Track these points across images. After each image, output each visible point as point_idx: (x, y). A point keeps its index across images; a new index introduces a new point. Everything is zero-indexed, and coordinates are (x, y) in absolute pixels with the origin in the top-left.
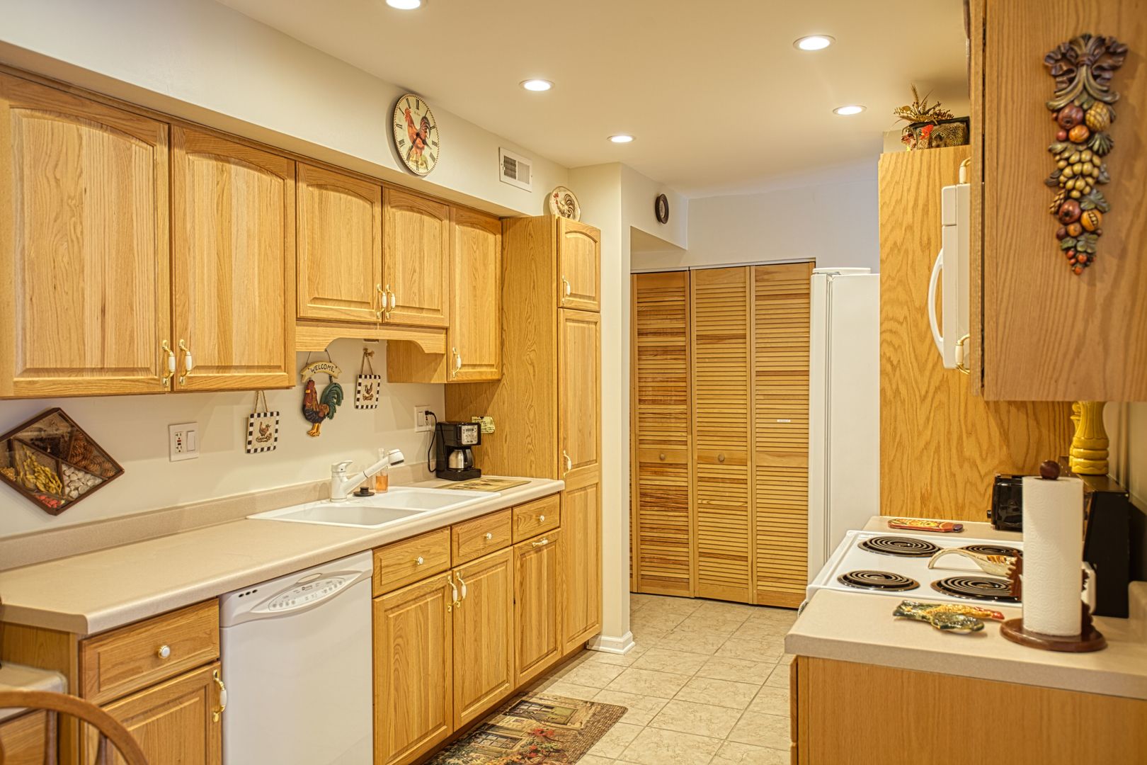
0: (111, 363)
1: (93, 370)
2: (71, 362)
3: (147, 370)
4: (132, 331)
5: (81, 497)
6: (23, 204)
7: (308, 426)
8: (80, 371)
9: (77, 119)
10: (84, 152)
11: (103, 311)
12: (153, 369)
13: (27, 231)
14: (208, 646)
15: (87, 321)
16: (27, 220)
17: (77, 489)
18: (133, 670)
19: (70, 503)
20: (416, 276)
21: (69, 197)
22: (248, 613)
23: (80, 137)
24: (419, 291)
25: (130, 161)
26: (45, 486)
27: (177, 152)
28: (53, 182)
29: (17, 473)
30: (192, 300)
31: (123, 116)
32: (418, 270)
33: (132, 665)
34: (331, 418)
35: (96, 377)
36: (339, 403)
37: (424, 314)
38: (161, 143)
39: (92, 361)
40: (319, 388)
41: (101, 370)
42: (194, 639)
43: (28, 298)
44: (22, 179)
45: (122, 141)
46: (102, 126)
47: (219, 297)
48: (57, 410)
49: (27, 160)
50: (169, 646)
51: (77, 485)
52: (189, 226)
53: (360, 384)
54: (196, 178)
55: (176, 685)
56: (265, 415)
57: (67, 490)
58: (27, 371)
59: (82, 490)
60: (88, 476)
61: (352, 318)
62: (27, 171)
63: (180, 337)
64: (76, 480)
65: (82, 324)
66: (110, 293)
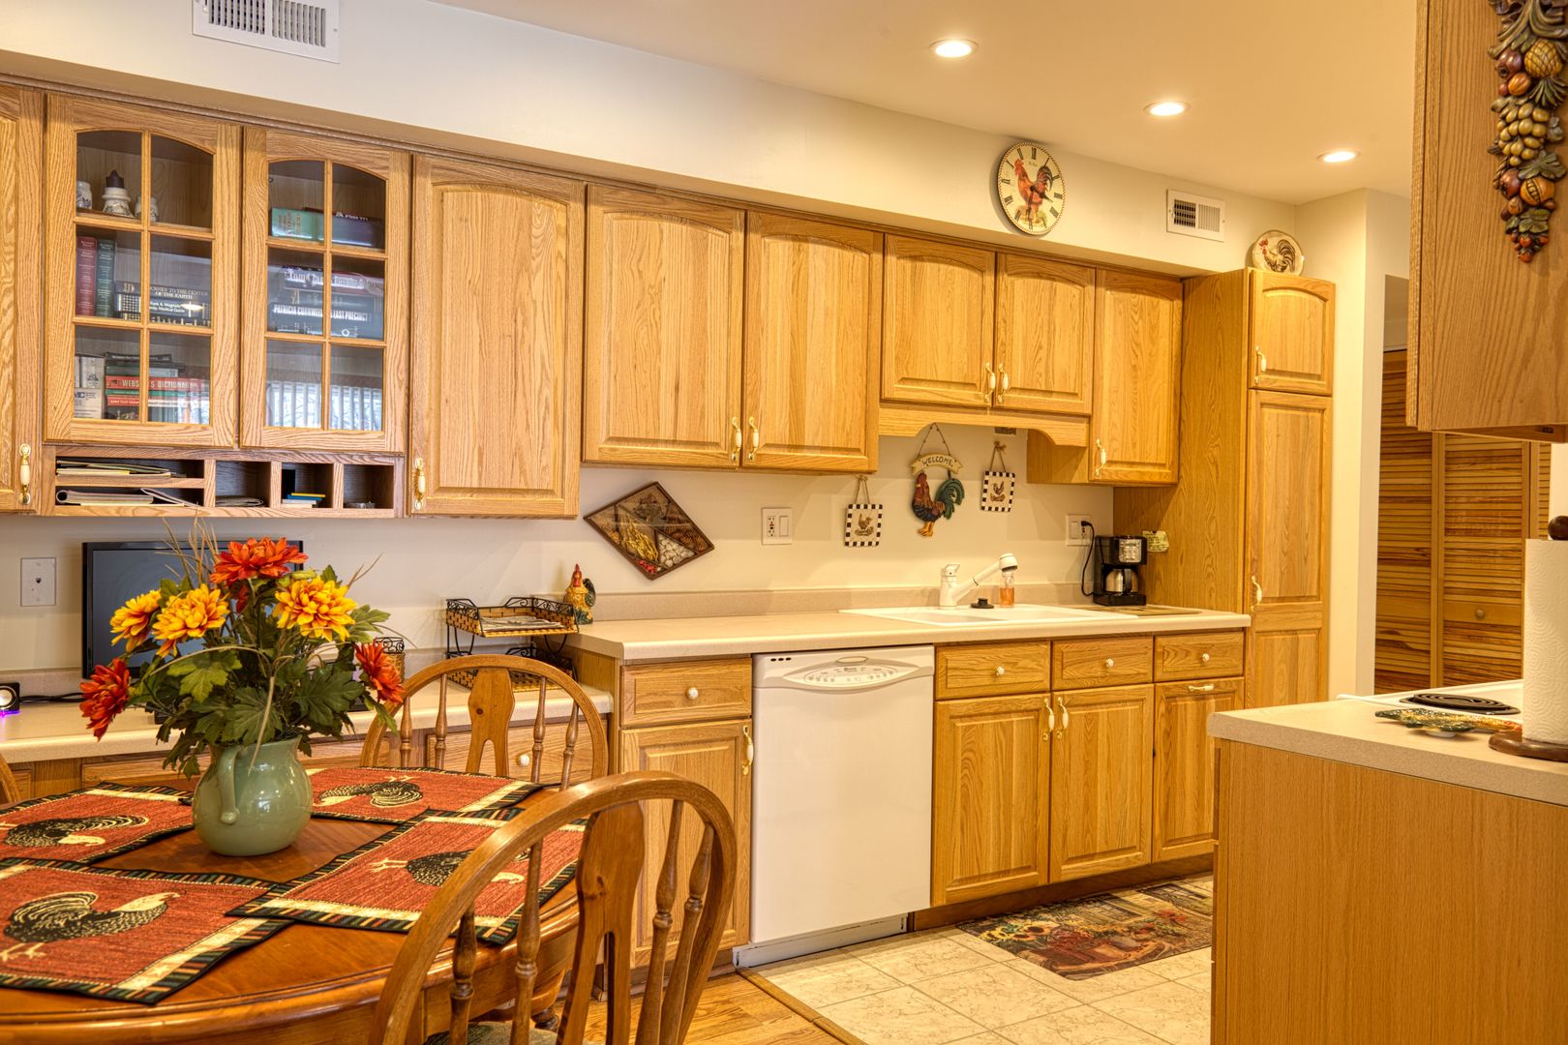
0: (682, 436)
1: (666, 442)
2: (647, 433)
3: (717, 445)
4: (703, 407)
5: (675, 566)
6: (611, 294)
7: (919, 524)
8: (655, 442)
9: (660, 216)
10: (664, 244)
11: (677, 389)
12: (723, 445)
13: (613, 318)
14: (738, 700)
15: (662, 398)
16: (614, 308)
17: (671, 558)
18: (665, 702)
19: (665, 570)
20: (1043, 353)
21: (650, 286)
22: (780, 678)
23: (661, 232)
24: (1047, 372)
25: (706, 250)
26: (645, 552)
27: (753, 237)
28: (636, 274)
29: (621, 537)
30: (763, 380)
31: (700, 208)
32: (1045, 346)
33: (664, 698)
34: (948, 517)
35: (670, 449)
36: (959, 502)
37: (1054, 399)
38: (737, 229)
39: (666, 433)
40: (933, 485)
41: (674, 442)
42: (725, 690)
43: (612, 375)
44: (611, 273)
45: (699, 232)
46: (682, 220)
47: (793, 376)
48: (656, 483)
49: (615, 259)
50: (699, 691)
51: (672, 554)
52: (763, 307)
53: (987, 482)
54: (771, 260)
55: (705, 728)
56: (866, 507)
57: (663, 558)
58: (610, 439)
59: (677, 560)
60: (682, 548)
61: (952, 401)
62: (615, 266)
63: (750, 415)
64: (671, 549)
65: (658, 400)
66: (684, 372)
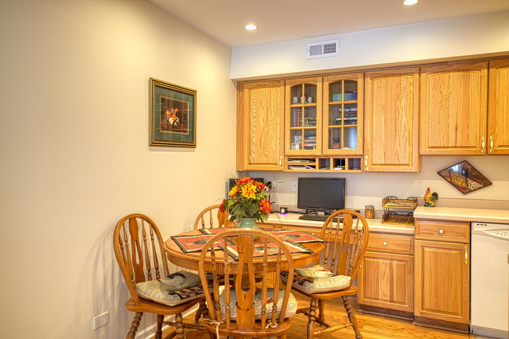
0: (458, 144)
1: (452, 147)
2: (444, 145)
3: (475, 147)
4: (468, 134)
5: (475, 190)
6: (429, 101)
8: (448, 147)
9: (449, 71)
10: (451, 81)
11: (456, 129)
12: (478, 147)
13: (430, 108)
14: (462, 237)
15: (450, 132)
16: (430, 105)
17: (473, 187)
18: (431, 233)
19: (471, 191)
21: (445, 96)
22: (482, 232)
23: (449, 77)
25: (469, 79)
26: (461, 184)
27: (491, 70)
28: (439, 93)
29: (451, 179)
30: (497, 122)
31: (467, 65)
35: (454, 149)
38: (484, 69)
39: (452, 144)
41: (456, 147)
42: (456, 233)
43: (430, 127)
44: (429, 94)
45: (466, 73)
46: (459, 71)
48: (465, 161)
49: (431, 89)
51: (473, 186)
52: (497, 95)
54: (501, 77)
55: (448, 244)
57: (469, 187)
58: (429, 147)
59: (475, 188)
60: (478, 184)
62: (431, 91)
63: (491, 135)
64: (473, 184)
65: (448, 133)
66: (459, 123)
